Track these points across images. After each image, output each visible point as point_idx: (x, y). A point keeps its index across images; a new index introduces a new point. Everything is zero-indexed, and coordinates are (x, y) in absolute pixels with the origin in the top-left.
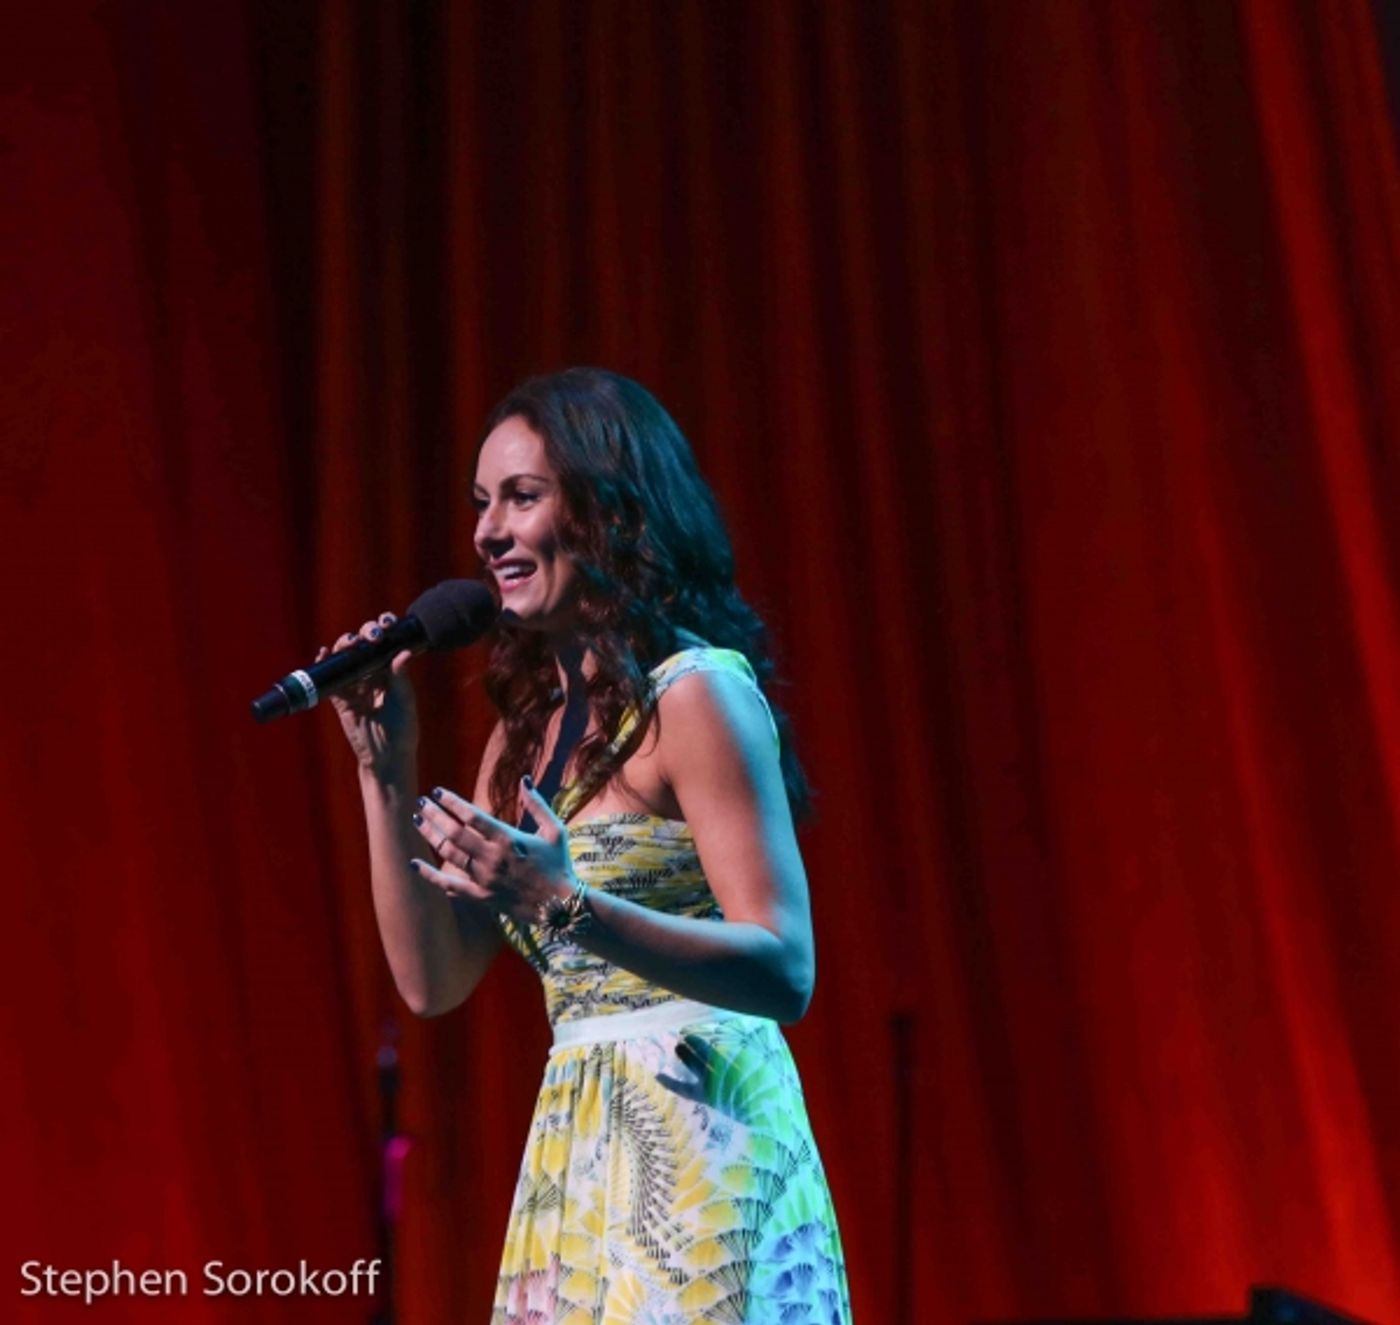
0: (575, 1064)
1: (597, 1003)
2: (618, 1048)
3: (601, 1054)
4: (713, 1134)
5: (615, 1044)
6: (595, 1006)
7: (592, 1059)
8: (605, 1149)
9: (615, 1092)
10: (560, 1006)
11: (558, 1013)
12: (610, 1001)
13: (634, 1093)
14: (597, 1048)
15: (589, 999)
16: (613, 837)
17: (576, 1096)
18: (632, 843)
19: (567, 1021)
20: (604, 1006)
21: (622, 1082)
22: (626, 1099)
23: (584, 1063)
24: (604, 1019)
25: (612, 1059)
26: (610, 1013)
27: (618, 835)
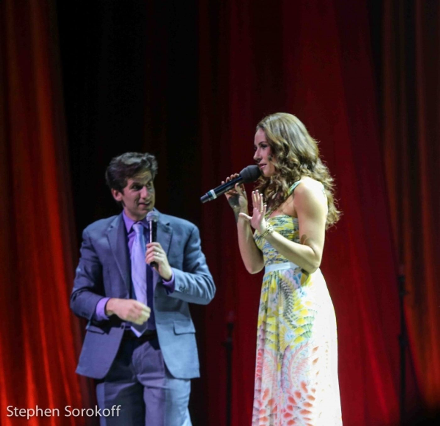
1: (275, 260)
3: (276, 273)
4: (303, 294)
5: (279, 271)
6: (274, 262)
7: (273, 274)
8: (278, 296)
9: (279, 282)
13: (284, 283)
14: (274, 272)
15: (273, 260)
16: (282, 220)
17: (270, 283)
18: (287, 222)
19: (267, 266)
20: (277, 261)
21: (281, 280)
22: (282, 284)
23: (272, 276)
25: (278, 274)
26: (278, 263)
27: (284, 220)
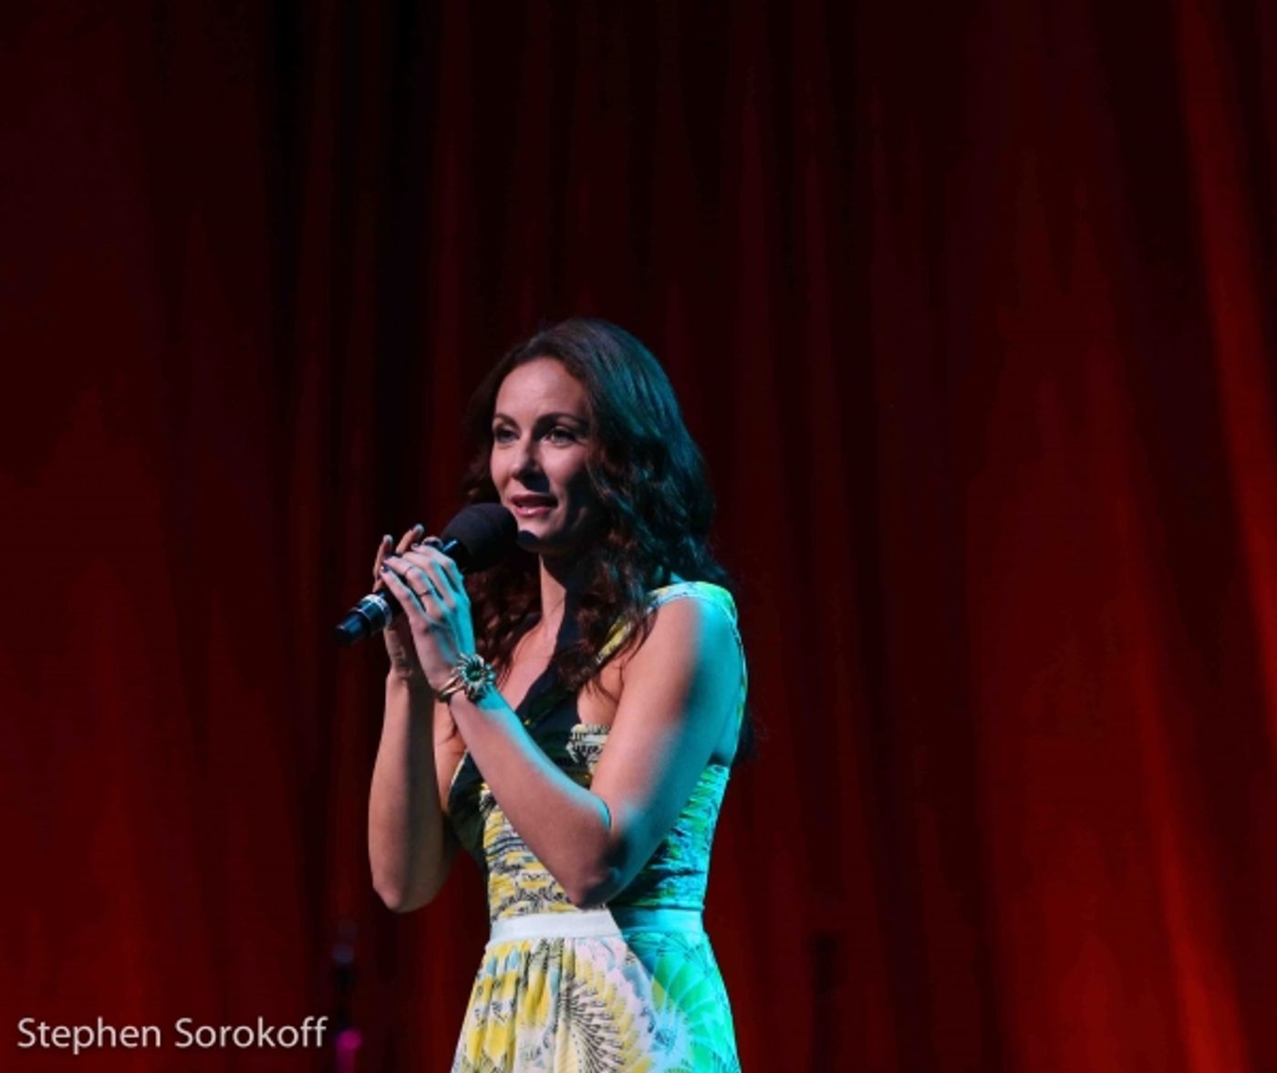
0: (520, 956)
1: (549, 900)
2: (568, 945)
3: (548, 949)
4: (658, 1037)
5: (563, 940)
6: (546, 903)
7: (538, 953)
8: (552, 1039)
9: (564, 986)
10: (508, 902)
11: (502, 908)
12: (563, 900)
13: (584, 988)
14: (544, 943)
15: (541, 896)
16: (588, 745)
17: (520, 986)
19: (513, 916)
20: (556, 904)
21: (571, 976)
22: (575, 993)
23: (530, 956)
24: (555, 916)
25: (561, 956)
26: (561, 911)
27: (593, 745)
